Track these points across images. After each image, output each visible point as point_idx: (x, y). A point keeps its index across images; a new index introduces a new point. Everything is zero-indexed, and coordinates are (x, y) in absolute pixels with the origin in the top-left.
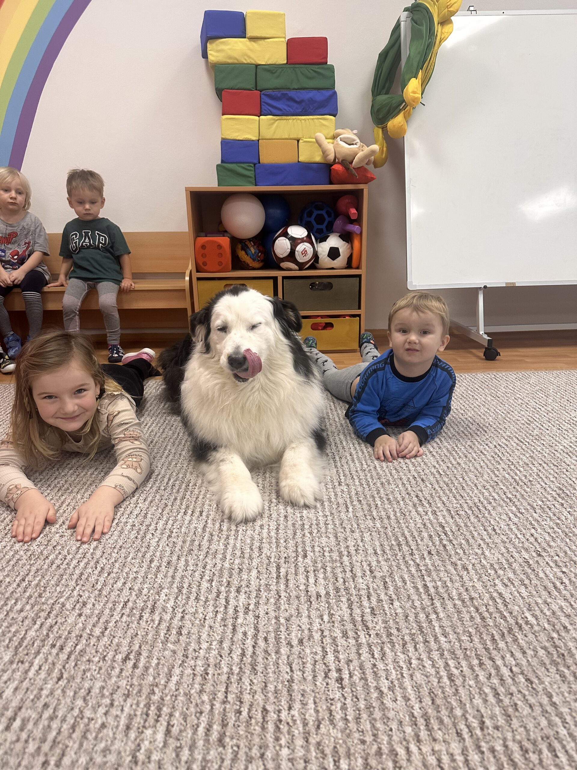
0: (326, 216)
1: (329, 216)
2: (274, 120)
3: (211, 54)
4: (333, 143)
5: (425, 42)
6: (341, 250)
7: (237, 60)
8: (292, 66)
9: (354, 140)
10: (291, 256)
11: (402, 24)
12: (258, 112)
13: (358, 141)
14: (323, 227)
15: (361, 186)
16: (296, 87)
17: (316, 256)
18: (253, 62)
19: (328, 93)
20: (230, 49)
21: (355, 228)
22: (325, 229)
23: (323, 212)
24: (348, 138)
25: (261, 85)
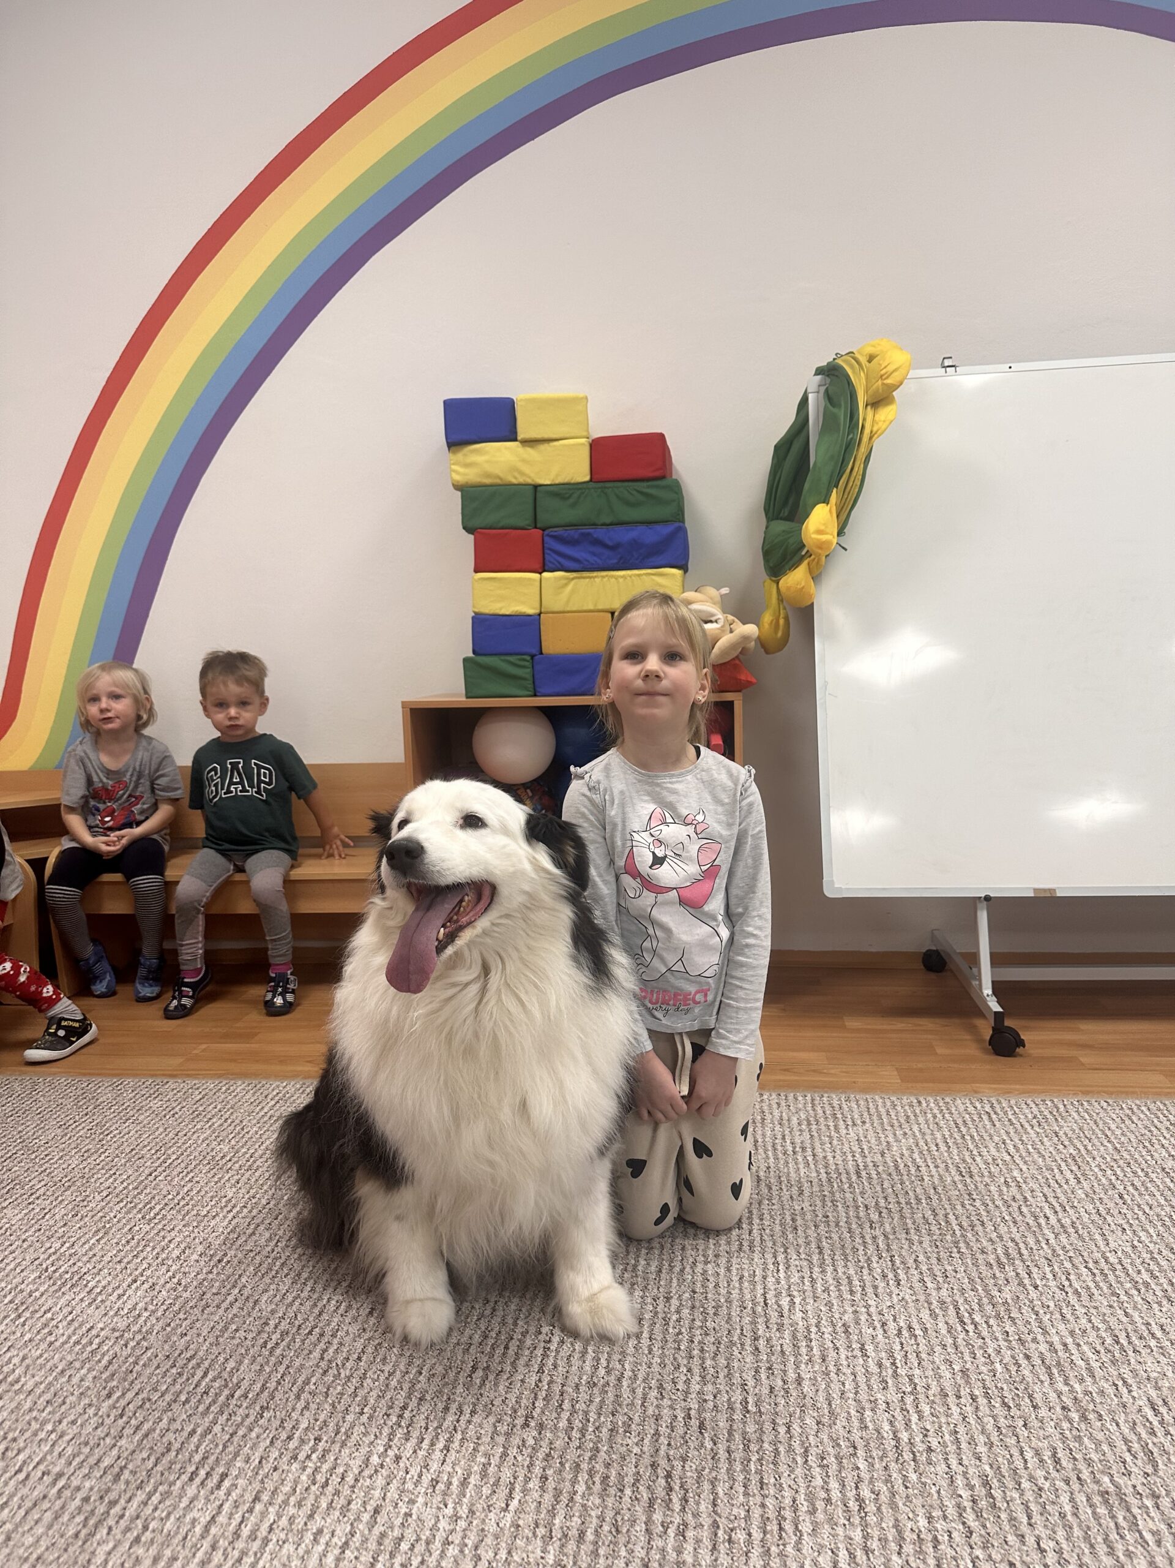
2: (567, 578)
3: (457, 472)
7: (501, 479)
8: (601, 484)
11: (812, 400)
12: (538, 566)
15: (730, 696)
16: (608, 521)
18: (529, 481)
19: (666, 530)
20: (487, 462)
25: (544, 518)
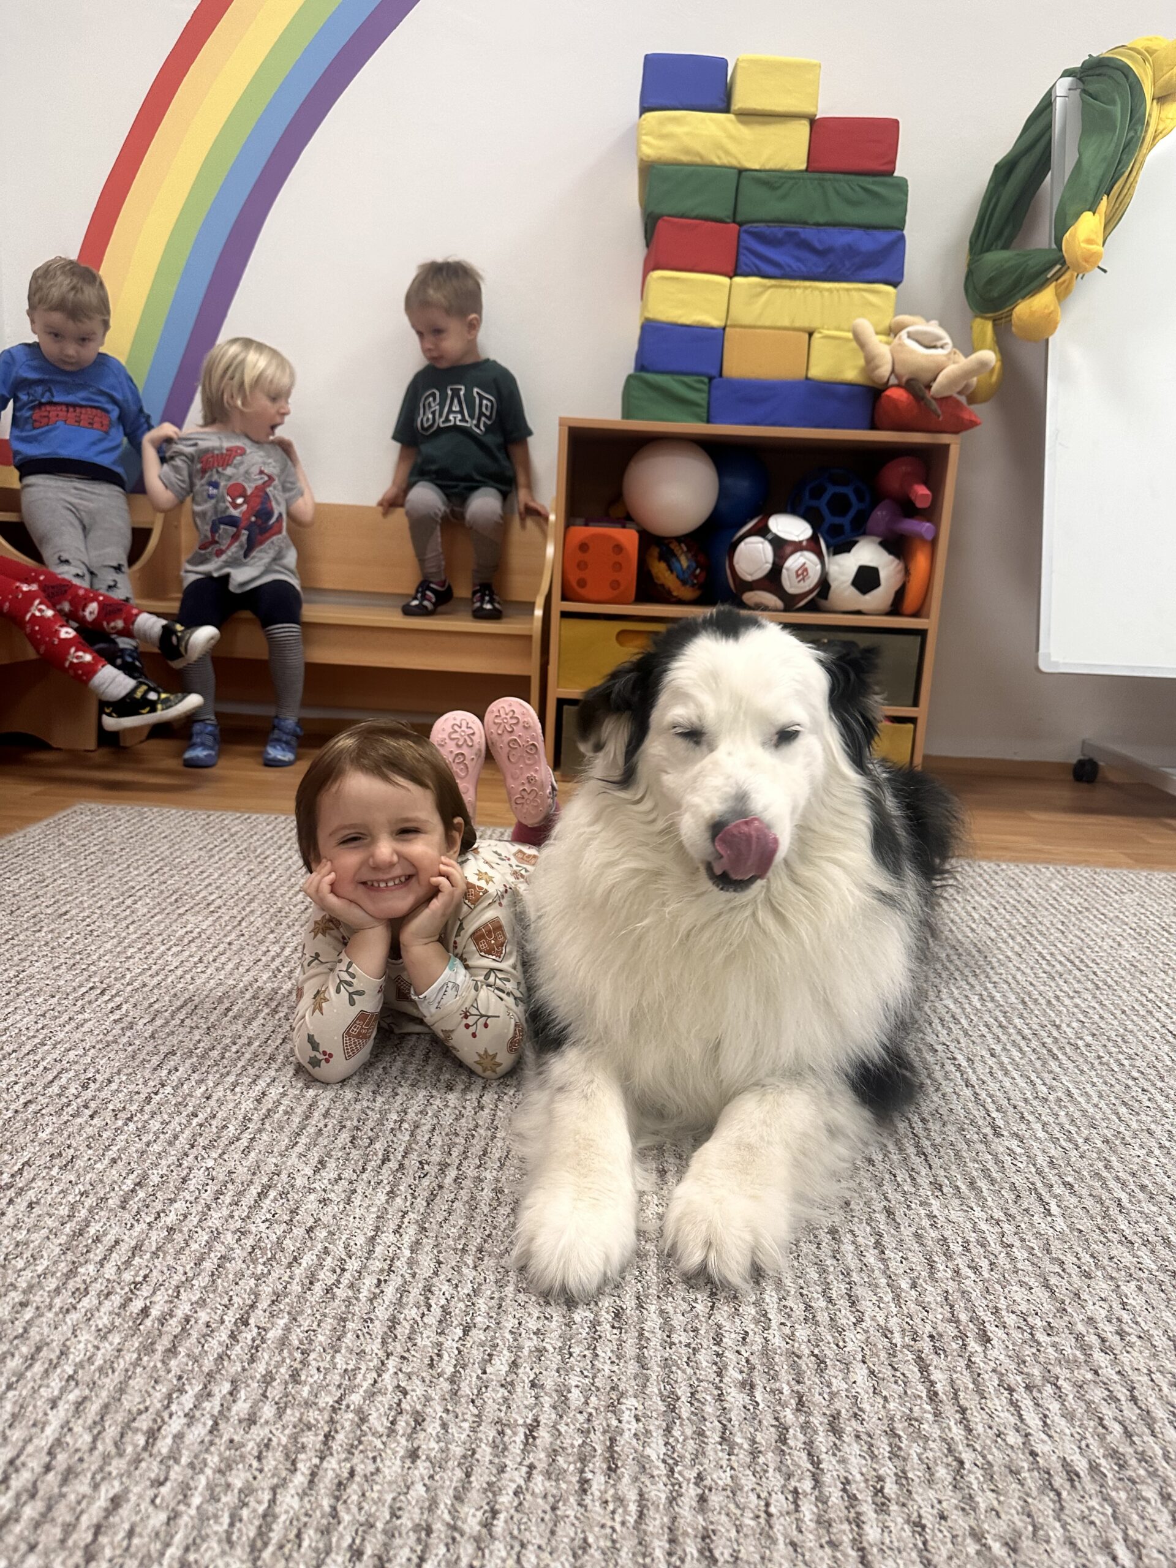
0: (853, 498)
1: (861, 499)
2: (763, 286)
3: (646, 143)
4: (888, 343)
5: (1120, 138)
6: (883, 575)
7: (700, 157)
8: (817, 175)
9: (939, 338)
10: (772, 580)
11: (1059, 104)
12: (730, 268)
13: (947, 340)
14: (846, 521)
15: (944, 438)
16: (821, 220)
17: (824, 585)
18: (735, 163)
19: (886, 238)
20: (687, 134)
21: (924, 528)
22: (847, 528)
23: (848, 491)
24: (925, 333)
25: (744, 213)
